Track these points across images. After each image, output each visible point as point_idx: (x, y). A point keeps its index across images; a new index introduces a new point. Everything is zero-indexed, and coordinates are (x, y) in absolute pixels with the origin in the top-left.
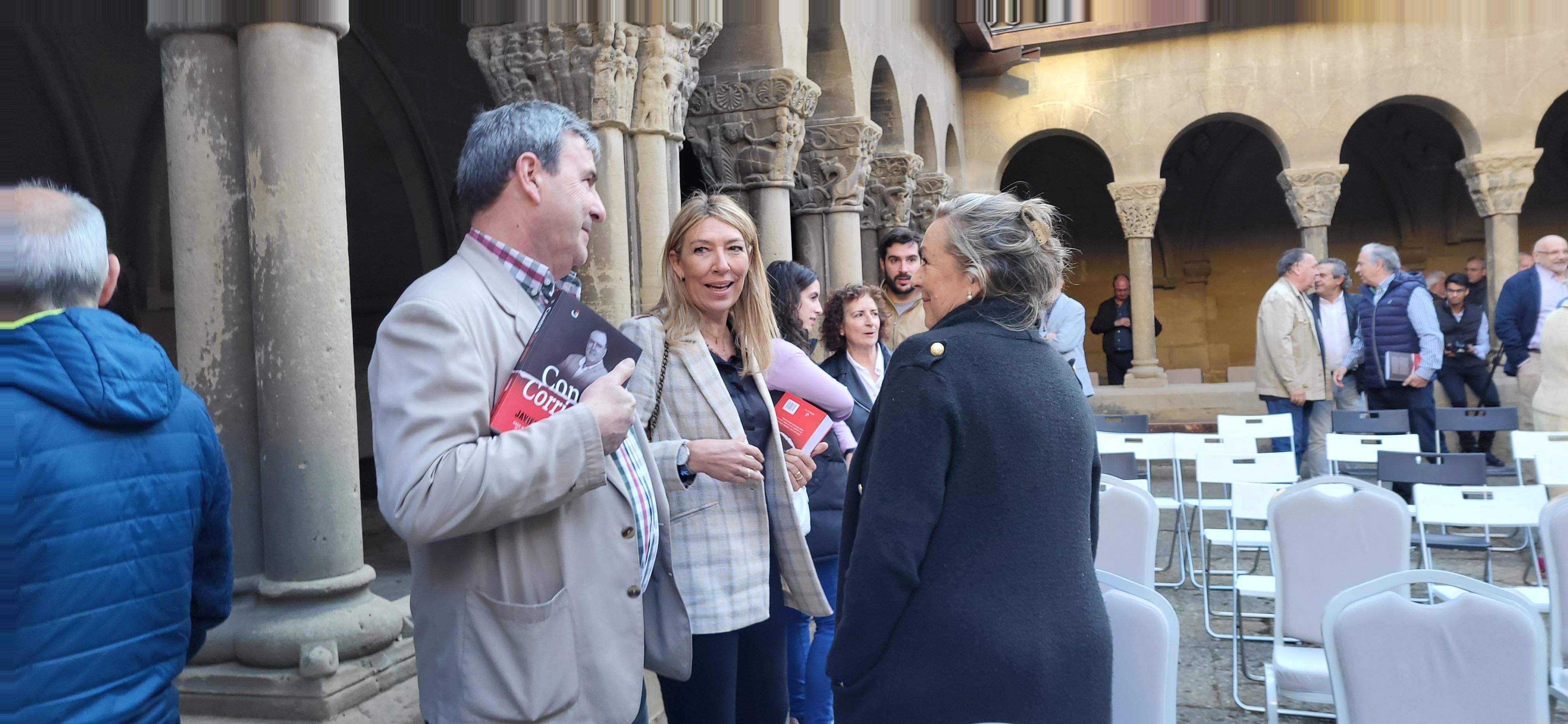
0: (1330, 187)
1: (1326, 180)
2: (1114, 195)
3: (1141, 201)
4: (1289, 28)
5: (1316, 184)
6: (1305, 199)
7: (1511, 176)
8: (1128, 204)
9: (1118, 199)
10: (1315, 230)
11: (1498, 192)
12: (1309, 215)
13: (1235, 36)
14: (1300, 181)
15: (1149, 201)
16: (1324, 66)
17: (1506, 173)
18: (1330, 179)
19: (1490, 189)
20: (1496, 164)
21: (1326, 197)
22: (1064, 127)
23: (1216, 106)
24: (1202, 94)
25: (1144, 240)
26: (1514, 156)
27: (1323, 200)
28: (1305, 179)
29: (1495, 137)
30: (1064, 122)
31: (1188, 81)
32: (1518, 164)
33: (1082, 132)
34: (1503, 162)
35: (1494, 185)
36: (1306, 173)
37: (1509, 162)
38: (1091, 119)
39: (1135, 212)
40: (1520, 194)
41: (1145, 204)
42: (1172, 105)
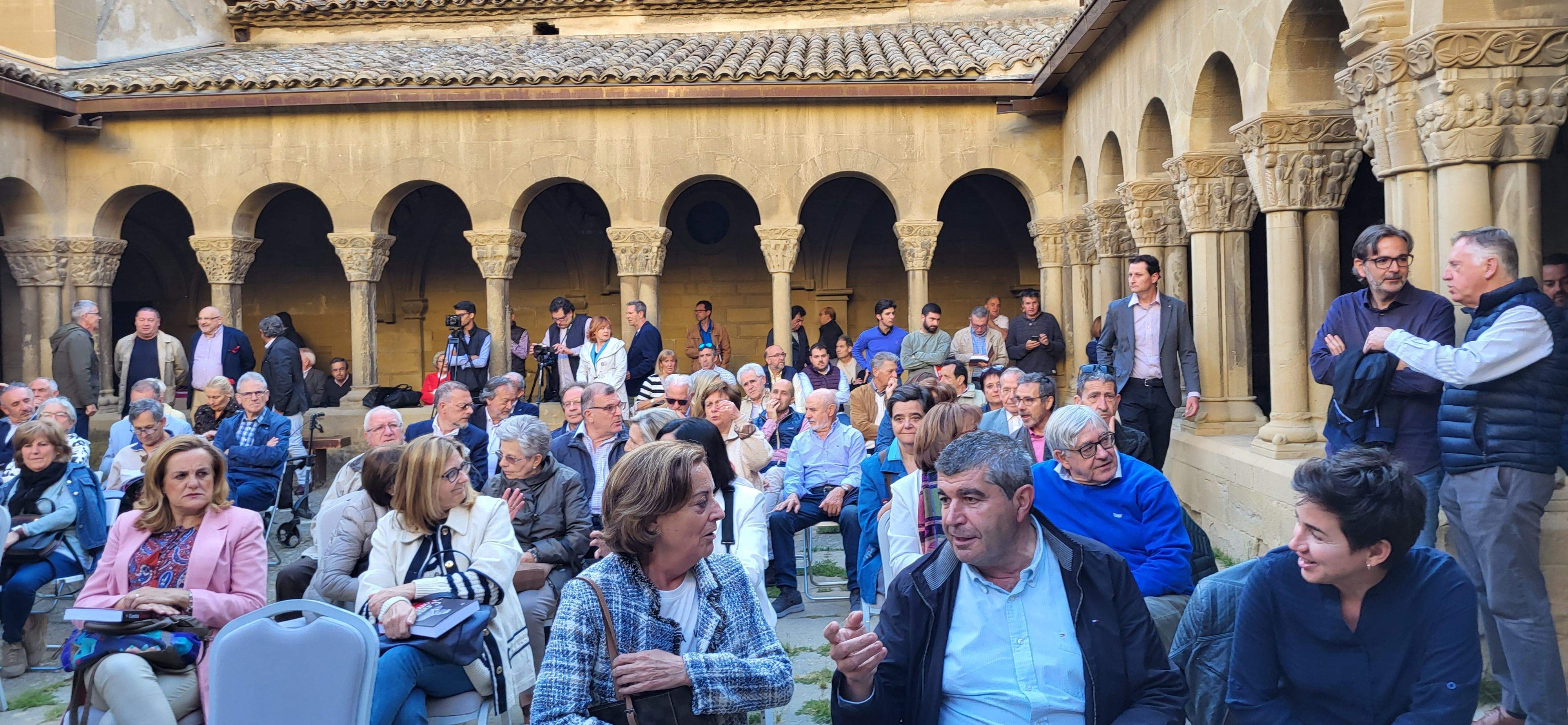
0: (364, 250)
1: (359, 244)
2: (192, 245)
3: (217, 253)
4: (333, 118)
5: (353, 246)
6: (345, 259)
7: (492, 248)
8: (206, 254)
9: (198, 249)
10: (355, 283)
11: (486, 261)
12: (349, 271)
13: (293, 121)
14: (339, 243)
15: (223, 253)
16: (360, 151)
17: (489, 246)
18: (362, 243)
19: (479, 258)
20: (480, 239)
21: (362, 257)
22: (153, 184)
23: (278, 177)
24: (266, 165)
25: (221, 286)
26: (492, 234)
27: (360, 259)
28: (344, 242)
29: (484, 218)
30: (155, 181)
31: (255, 154)
32: (496, 240)
33: (168, 190)
34: (486, 238)
35: (481, 255)
36: (343, 237)
37: (490, 238)
38: (176, 179)
39: (212, 262)
40: (500, 264)
41: (219, 255)
42: (241, 174)
